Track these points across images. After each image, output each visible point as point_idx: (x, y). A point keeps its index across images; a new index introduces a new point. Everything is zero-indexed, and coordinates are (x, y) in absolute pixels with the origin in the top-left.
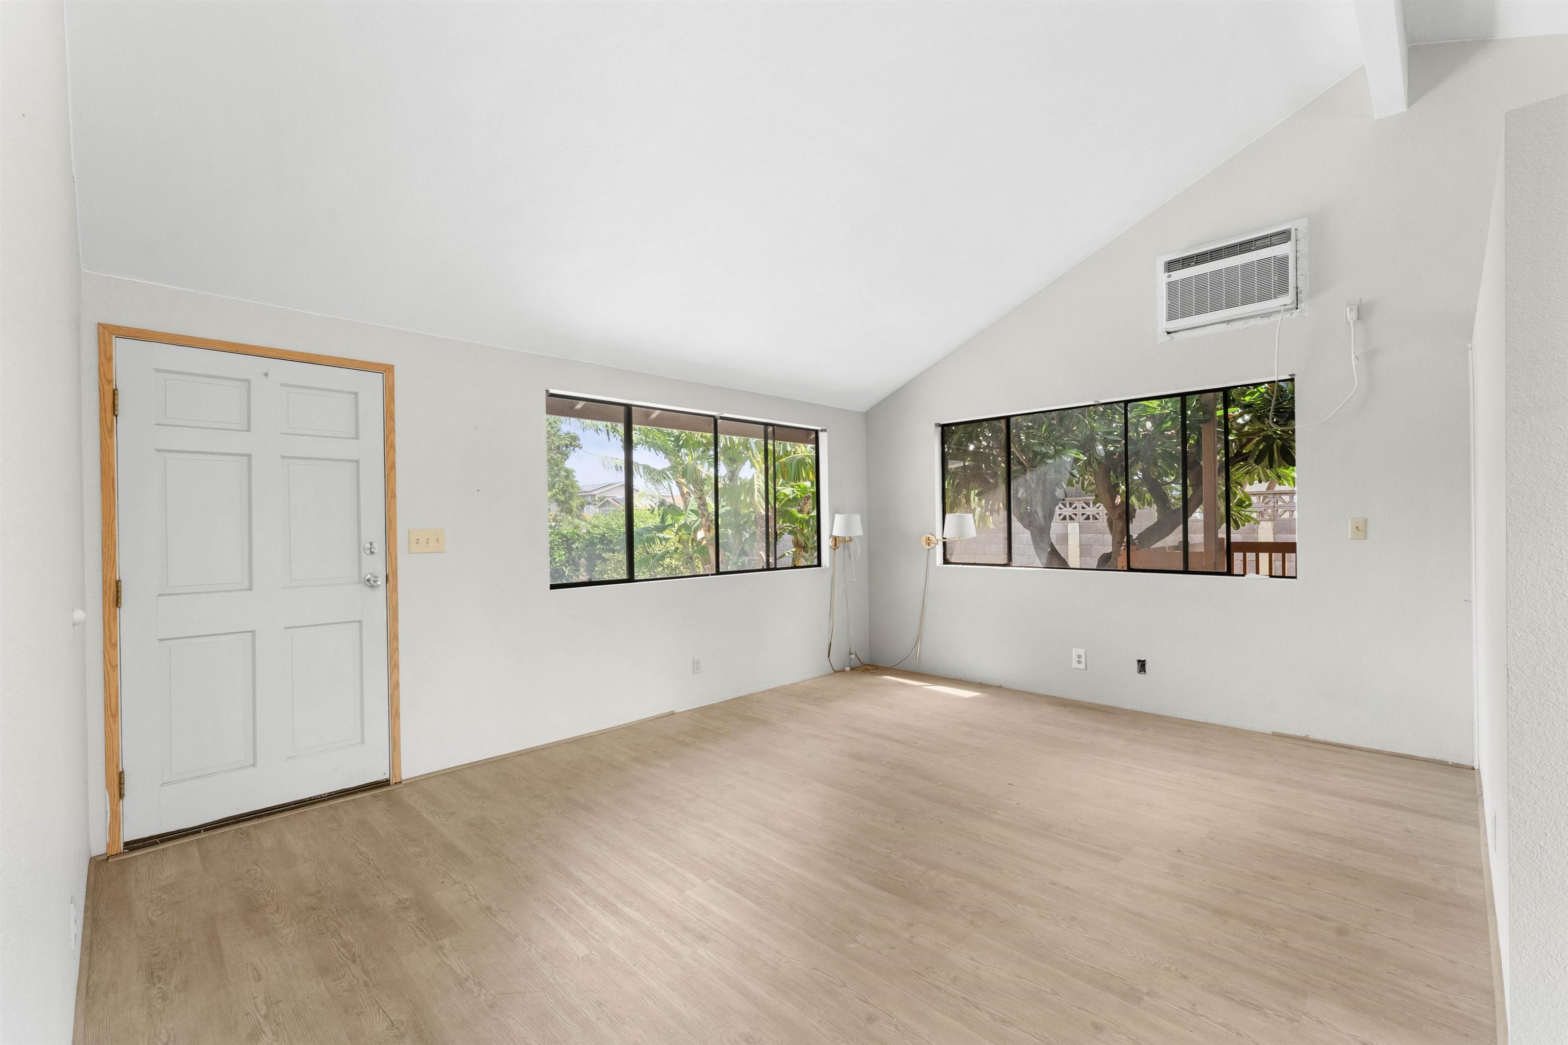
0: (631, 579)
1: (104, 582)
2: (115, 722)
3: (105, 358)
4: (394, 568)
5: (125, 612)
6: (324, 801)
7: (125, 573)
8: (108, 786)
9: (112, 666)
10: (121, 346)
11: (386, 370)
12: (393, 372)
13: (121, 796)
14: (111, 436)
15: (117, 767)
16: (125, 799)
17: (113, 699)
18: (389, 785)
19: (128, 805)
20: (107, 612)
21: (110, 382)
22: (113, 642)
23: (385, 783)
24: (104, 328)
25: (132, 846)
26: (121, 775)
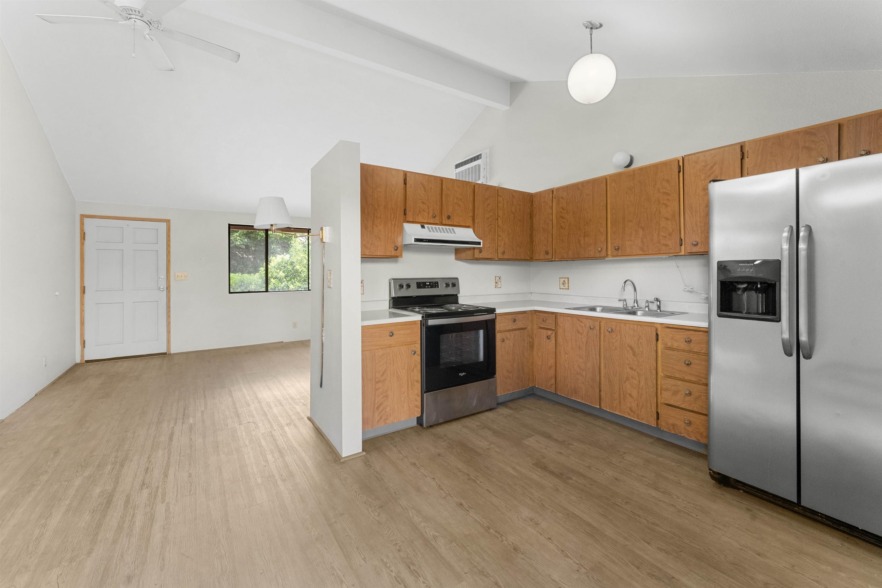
0: (267, 291)
1: (81, 287)
2: (83, 326)
3: (82, 224)
4: (169, 285)
5: (86, 295)
6: (145, 356)
7: (86, 284)
8: (81, 344)
9: (82, 310)
10: (86, 220)
11: (168, 221)
12: (170, 222)
13: (84, 347)
14: (83, 246)
15: (83, 339)
16: (85, 347)
17: (82, 320)
18: (166, 354)
19: (86, 350)
20: (81, 295)
21: (83, 230)
22: (83, 303)
23: (165, 354)
24: (82, 216)
25: (87, 362)
26: (84, 341)
